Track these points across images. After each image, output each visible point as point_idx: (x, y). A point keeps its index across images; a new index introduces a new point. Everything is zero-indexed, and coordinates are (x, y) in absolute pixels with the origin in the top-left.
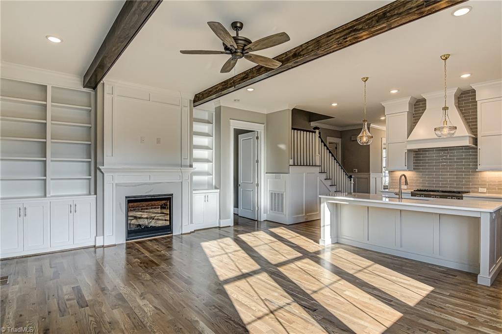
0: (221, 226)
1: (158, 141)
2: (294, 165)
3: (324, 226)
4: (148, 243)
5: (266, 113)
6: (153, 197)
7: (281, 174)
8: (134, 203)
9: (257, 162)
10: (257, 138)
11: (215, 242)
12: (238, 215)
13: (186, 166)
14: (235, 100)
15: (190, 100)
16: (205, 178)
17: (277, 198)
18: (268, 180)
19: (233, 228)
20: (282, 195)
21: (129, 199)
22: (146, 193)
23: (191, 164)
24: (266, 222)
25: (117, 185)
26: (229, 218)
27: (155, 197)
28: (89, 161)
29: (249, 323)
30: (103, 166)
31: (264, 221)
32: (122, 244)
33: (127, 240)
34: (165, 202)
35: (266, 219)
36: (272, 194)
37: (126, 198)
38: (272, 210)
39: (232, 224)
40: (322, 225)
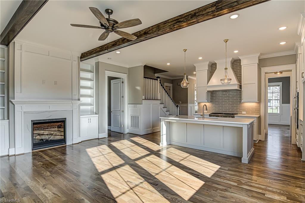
0: (100, 138)
1: (56, 83)
2: (145, 99)
3: (162, 135)
4: (48, 151)
5: (128, 67)
6: (52, 121)
7: (138, 105)
8: (37, 125)
9: (123, 97)
10: (123, 82)
11: (96, 148)
12: (111, 130)
13: (76, 100)
14: (108, 58)
15: (78, 57)
16: (89, 107)
17: (135, 119)
18: (130, 108)
19: (107, 139)
20: (138, 117)
21: (33, 122)
22: (47, 117)
23: (79, 98)
24: (128, 134)
25: (24, 112)
26: (105, 132)
27: (54, 120)
28: (4, 96)
29: (117, 197)
30: (14, 99)
31: (127, 133)
32: (29, 153)
33: (32, 150)
34: (61, 124)
35: (128, 132)
36: (132, 117)
37: (32, 121)
38: (132, 126)
39: (107, 136)
40: (161, 135)
